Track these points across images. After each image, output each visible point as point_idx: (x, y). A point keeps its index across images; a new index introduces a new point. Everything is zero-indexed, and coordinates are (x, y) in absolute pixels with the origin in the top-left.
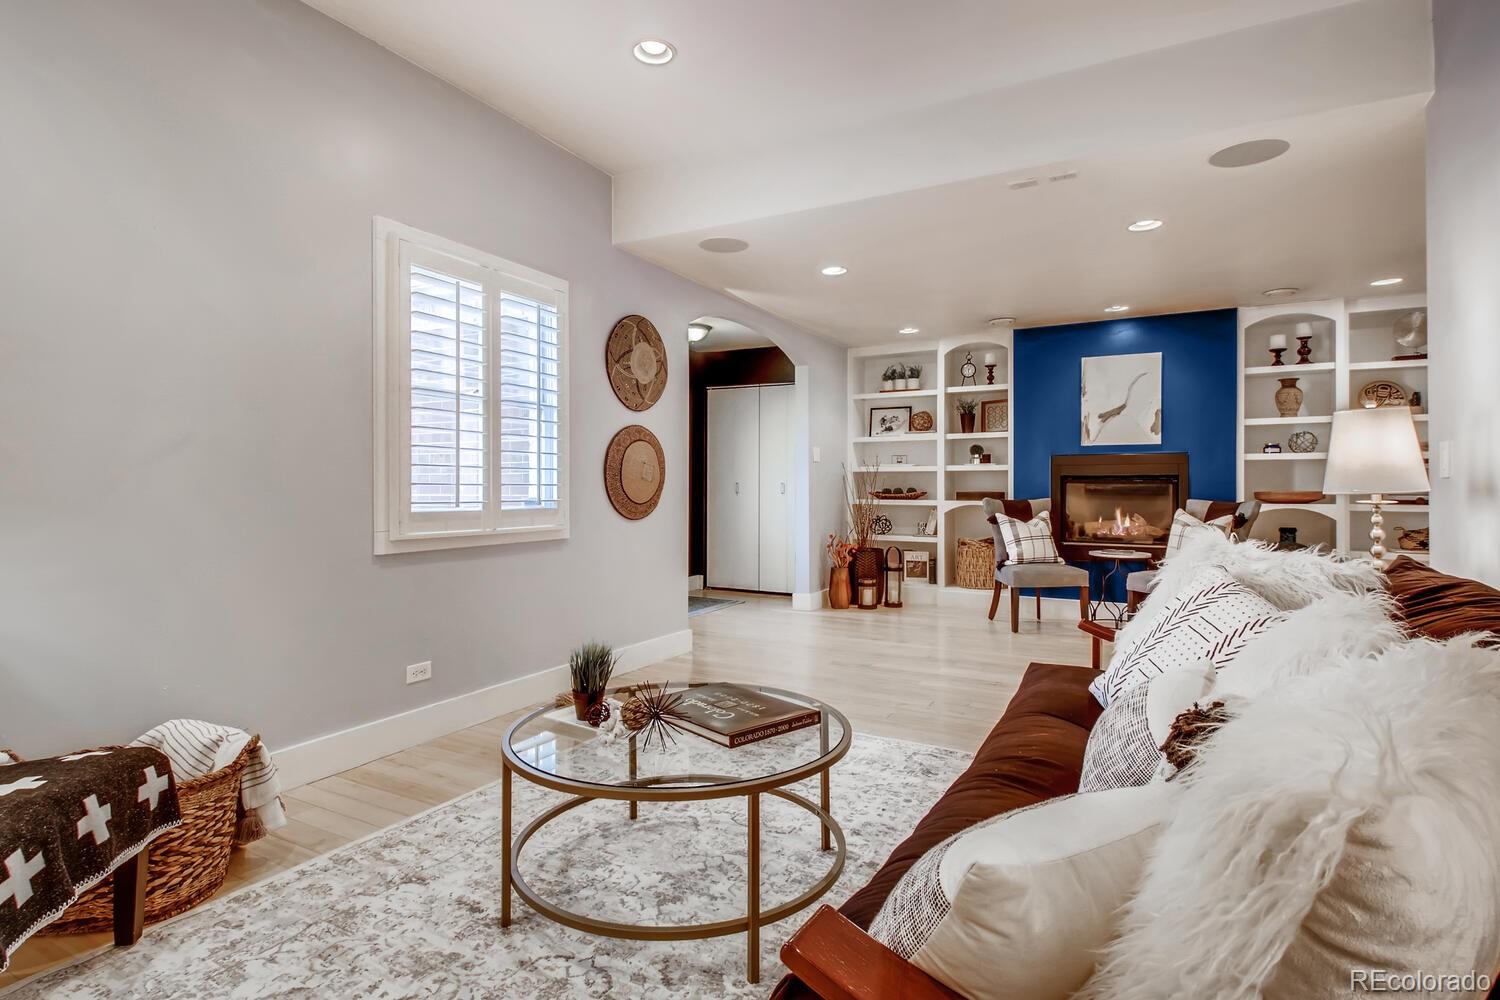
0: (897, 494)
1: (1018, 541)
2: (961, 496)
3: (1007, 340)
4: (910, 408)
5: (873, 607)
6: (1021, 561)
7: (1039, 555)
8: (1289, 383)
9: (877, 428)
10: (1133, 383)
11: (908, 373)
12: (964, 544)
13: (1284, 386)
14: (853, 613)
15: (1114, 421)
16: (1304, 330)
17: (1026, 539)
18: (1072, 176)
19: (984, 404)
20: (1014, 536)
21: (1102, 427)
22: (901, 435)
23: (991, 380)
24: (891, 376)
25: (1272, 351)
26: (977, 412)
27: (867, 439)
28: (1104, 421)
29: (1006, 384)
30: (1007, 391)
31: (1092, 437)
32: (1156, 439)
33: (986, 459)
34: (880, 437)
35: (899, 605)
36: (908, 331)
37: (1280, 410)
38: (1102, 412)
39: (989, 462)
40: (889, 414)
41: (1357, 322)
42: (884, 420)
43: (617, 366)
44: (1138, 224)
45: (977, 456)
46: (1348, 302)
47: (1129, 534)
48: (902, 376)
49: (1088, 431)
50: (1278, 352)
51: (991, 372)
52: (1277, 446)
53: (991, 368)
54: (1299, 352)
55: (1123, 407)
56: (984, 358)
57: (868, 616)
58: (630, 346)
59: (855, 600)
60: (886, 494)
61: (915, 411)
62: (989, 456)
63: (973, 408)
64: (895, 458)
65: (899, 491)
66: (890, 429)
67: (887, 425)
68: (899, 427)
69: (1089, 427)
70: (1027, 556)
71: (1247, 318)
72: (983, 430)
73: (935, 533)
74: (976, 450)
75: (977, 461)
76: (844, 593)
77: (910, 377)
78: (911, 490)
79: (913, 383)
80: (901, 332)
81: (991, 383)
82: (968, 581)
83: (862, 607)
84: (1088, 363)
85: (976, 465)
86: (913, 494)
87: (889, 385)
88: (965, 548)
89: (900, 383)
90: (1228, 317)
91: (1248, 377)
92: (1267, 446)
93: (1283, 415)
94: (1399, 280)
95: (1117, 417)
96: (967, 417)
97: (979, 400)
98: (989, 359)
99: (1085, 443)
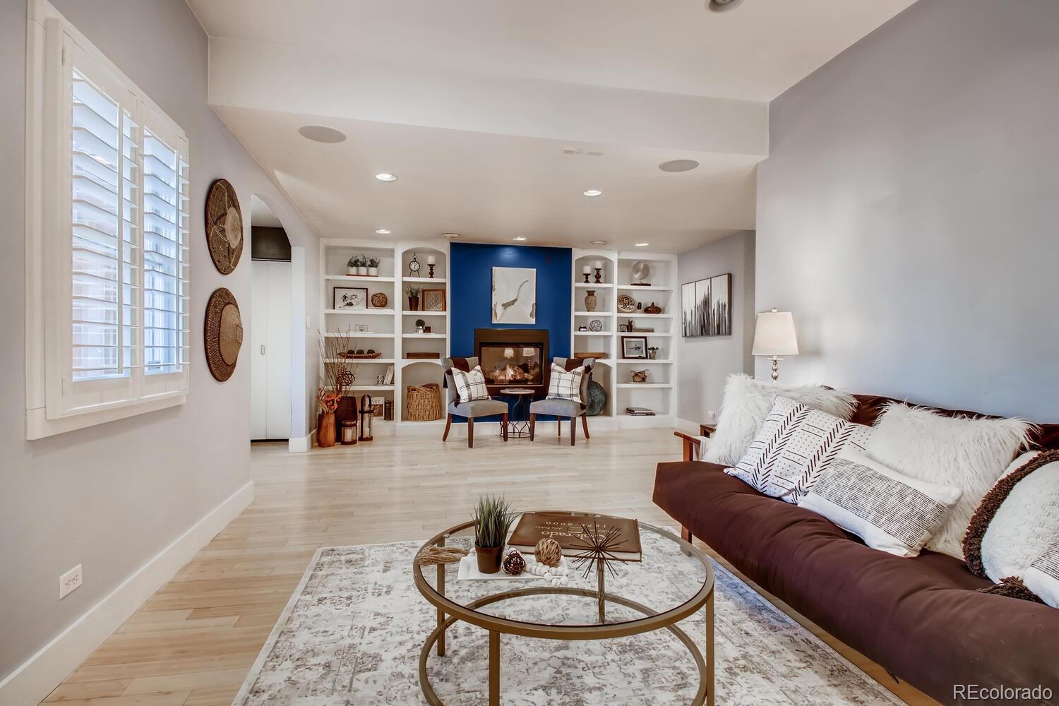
0: (360, 354)
1: (468, 386)
2: (409, 356)
3: (446, 250)
4: (367, 289)
5: (353, 442)
6: (470, 400)
7: (480, 395)
8: (591, 293)
9: (339, 302)
10: (521, 286)
11: (369, 263)
12: (414, 390)
13: (589, 295)
14: (338, 450)
15: (510, 309)
16: (599, 265)
17: (473, 384)
18: (600, 154)
19: (424, 291)
20: (465, 383)
21: (504, 312)
22: (359, 309)
23: (432, 274)
24: (354, 263)
25: (584, 274)
26: (420, 296)
27: (332, 311)
28: (505, 309)
29: (444, 278)
30: (445, 283)
31: (498, 318)
32: (533, 321)
33: (427, 330)
34: (341, 310)
35: (370, 439)
36: (383, 231)
37: (587, 308)
38: (505, 302)
39: (430, 332)
40: (350, 293)
41: (622, 263)
42: (345, 297)
43: (215, 227)
44: (589, 191)
45: (421, 327)
46: (619, 253)
47: (515, 379)
48: (364, 265)
49: (496, 314)
50: (587, 275)
51: (432, 269)
52: (584, 328)
53: (431, 266)
54: (596, 276)
55: (515, 300)
56: (427, 259)
57: (349, 450)
58: (225, 210)
59: (340, 439)
60: (350, 354)
61: (371, 293)
62: (430, 328)
63: (417, 293)
64: (358, 328)
65: (360, 352)
66: (351, 304)
67: (349, 301)
68: (358, 304)
69: (497, 312)
70: (474, 396)
71: (577, 254)
72: (423, 310)
73: (392, 383)
74: (420, 323)
75: (421, 331)
76: (331, 434)
77: (370, 266)
78: (371, 351)
79: (373, 271)
80: (378, 232)
81: (432, 277)
82: (417, 416)
83: (344, 443)
84: (497, 270)
85: (420, 334)
86: (372, 354)
87: (353, 270)
88: (415, 393)
89: (363, 270)
90: (567, 252)
91: (576, 288)
92: (581, 328)
93: (588, 311)
94: (646, 244)
95: (512, 306)
96: (414, 300)
97: (422, 287)
98: (431, 260)
99: (494, 322)
